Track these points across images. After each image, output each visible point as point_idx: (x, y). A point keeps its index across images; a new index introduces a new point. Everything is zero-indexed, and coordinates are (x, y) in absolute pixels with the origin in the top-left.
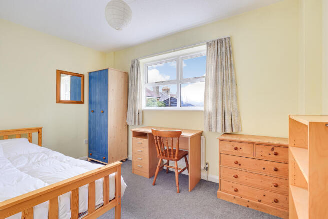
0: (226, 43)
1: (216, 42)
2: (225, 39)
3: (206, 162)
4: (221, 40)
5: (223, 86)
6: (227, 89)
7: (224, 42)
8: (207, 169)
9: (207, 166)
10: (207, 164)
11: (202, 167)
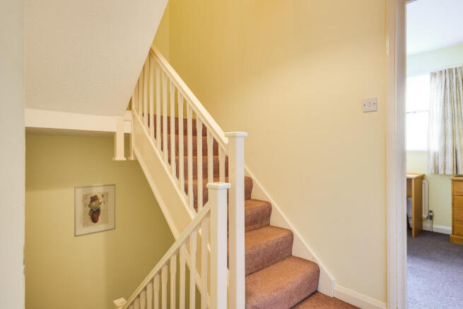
0: (456, 73)
1: (444, 72)
2: (456, 69)
3: (430, 209)
4: (450, 71)
5: (453, 123)
6: (459, 125)
7: (454, 72)
8: (431, 218)
9: (431, 214)
10: (431, 212)
11: (425, 216)
